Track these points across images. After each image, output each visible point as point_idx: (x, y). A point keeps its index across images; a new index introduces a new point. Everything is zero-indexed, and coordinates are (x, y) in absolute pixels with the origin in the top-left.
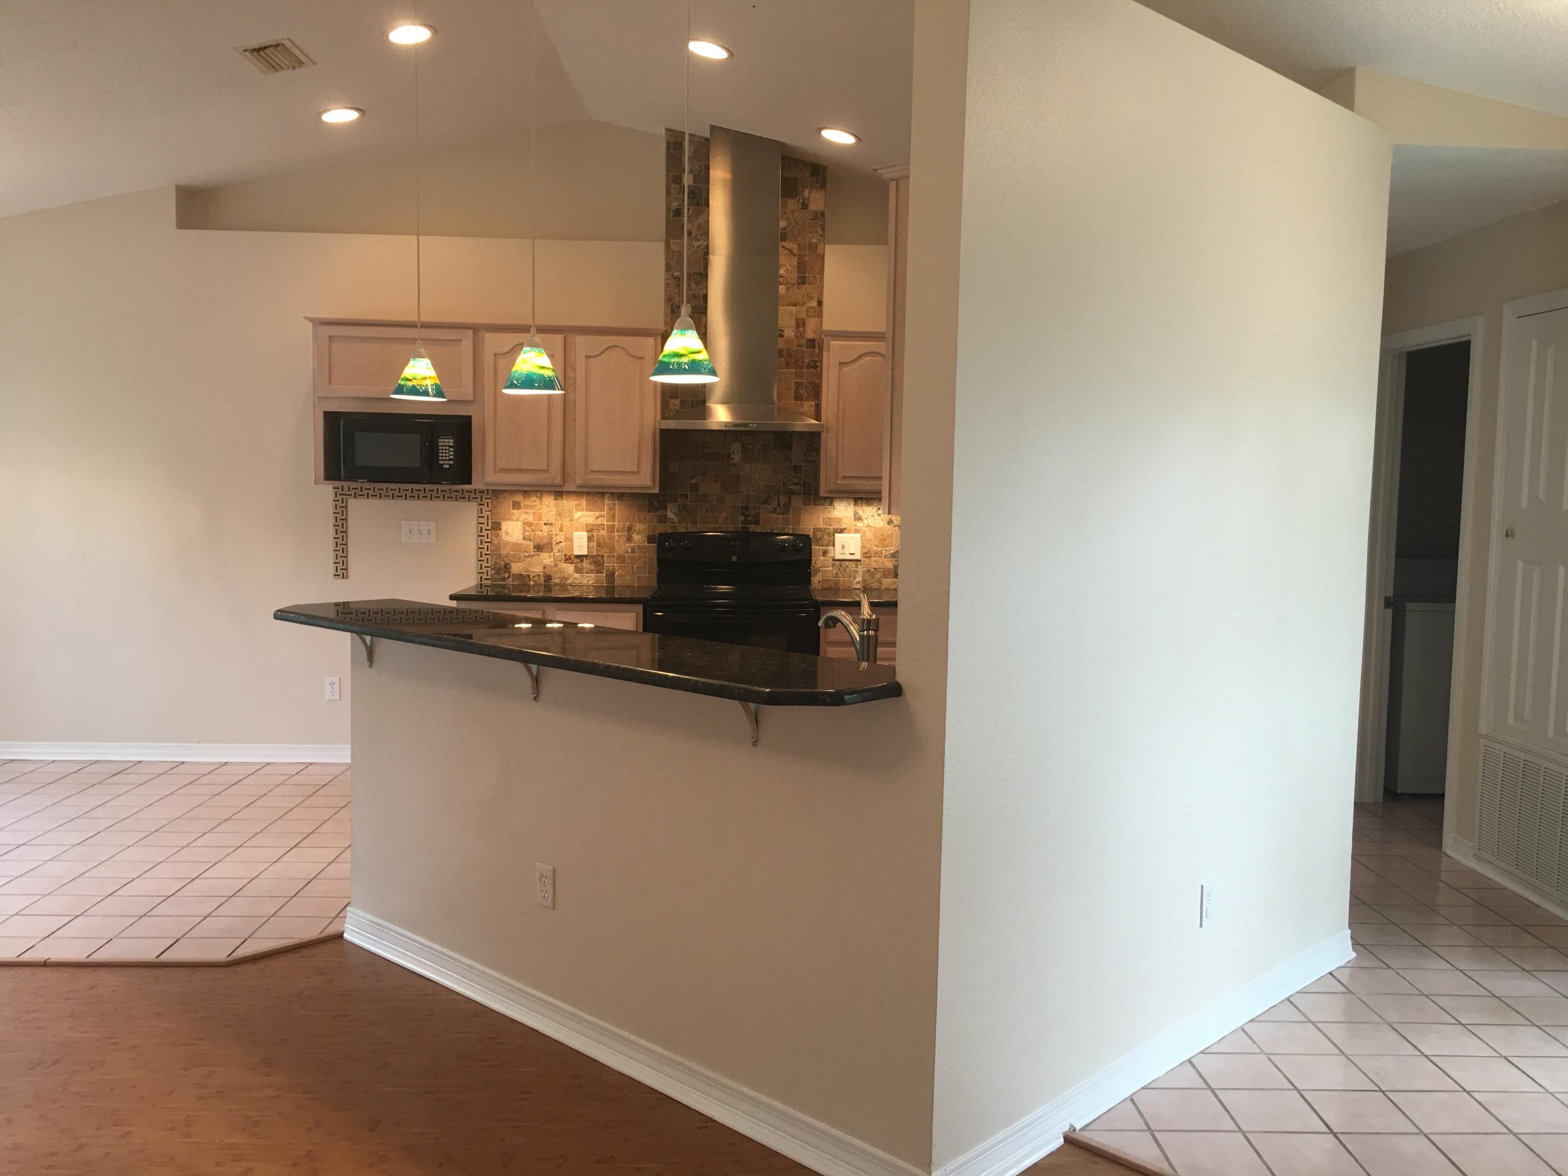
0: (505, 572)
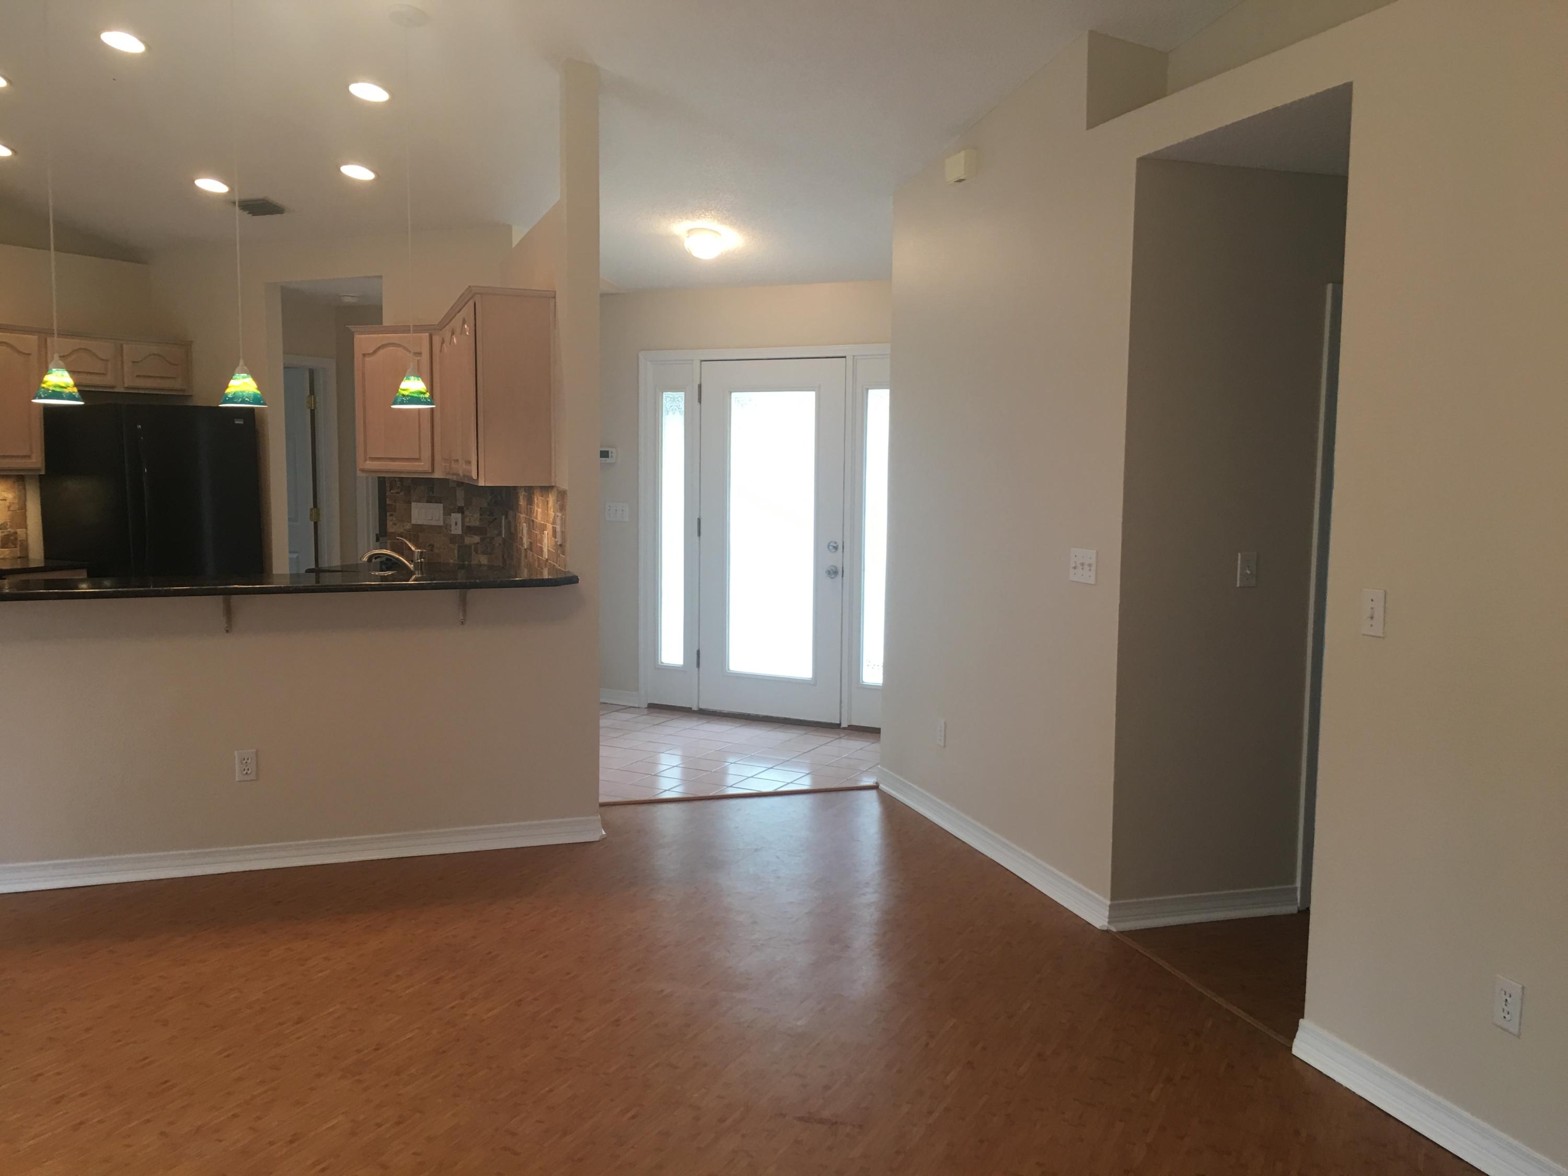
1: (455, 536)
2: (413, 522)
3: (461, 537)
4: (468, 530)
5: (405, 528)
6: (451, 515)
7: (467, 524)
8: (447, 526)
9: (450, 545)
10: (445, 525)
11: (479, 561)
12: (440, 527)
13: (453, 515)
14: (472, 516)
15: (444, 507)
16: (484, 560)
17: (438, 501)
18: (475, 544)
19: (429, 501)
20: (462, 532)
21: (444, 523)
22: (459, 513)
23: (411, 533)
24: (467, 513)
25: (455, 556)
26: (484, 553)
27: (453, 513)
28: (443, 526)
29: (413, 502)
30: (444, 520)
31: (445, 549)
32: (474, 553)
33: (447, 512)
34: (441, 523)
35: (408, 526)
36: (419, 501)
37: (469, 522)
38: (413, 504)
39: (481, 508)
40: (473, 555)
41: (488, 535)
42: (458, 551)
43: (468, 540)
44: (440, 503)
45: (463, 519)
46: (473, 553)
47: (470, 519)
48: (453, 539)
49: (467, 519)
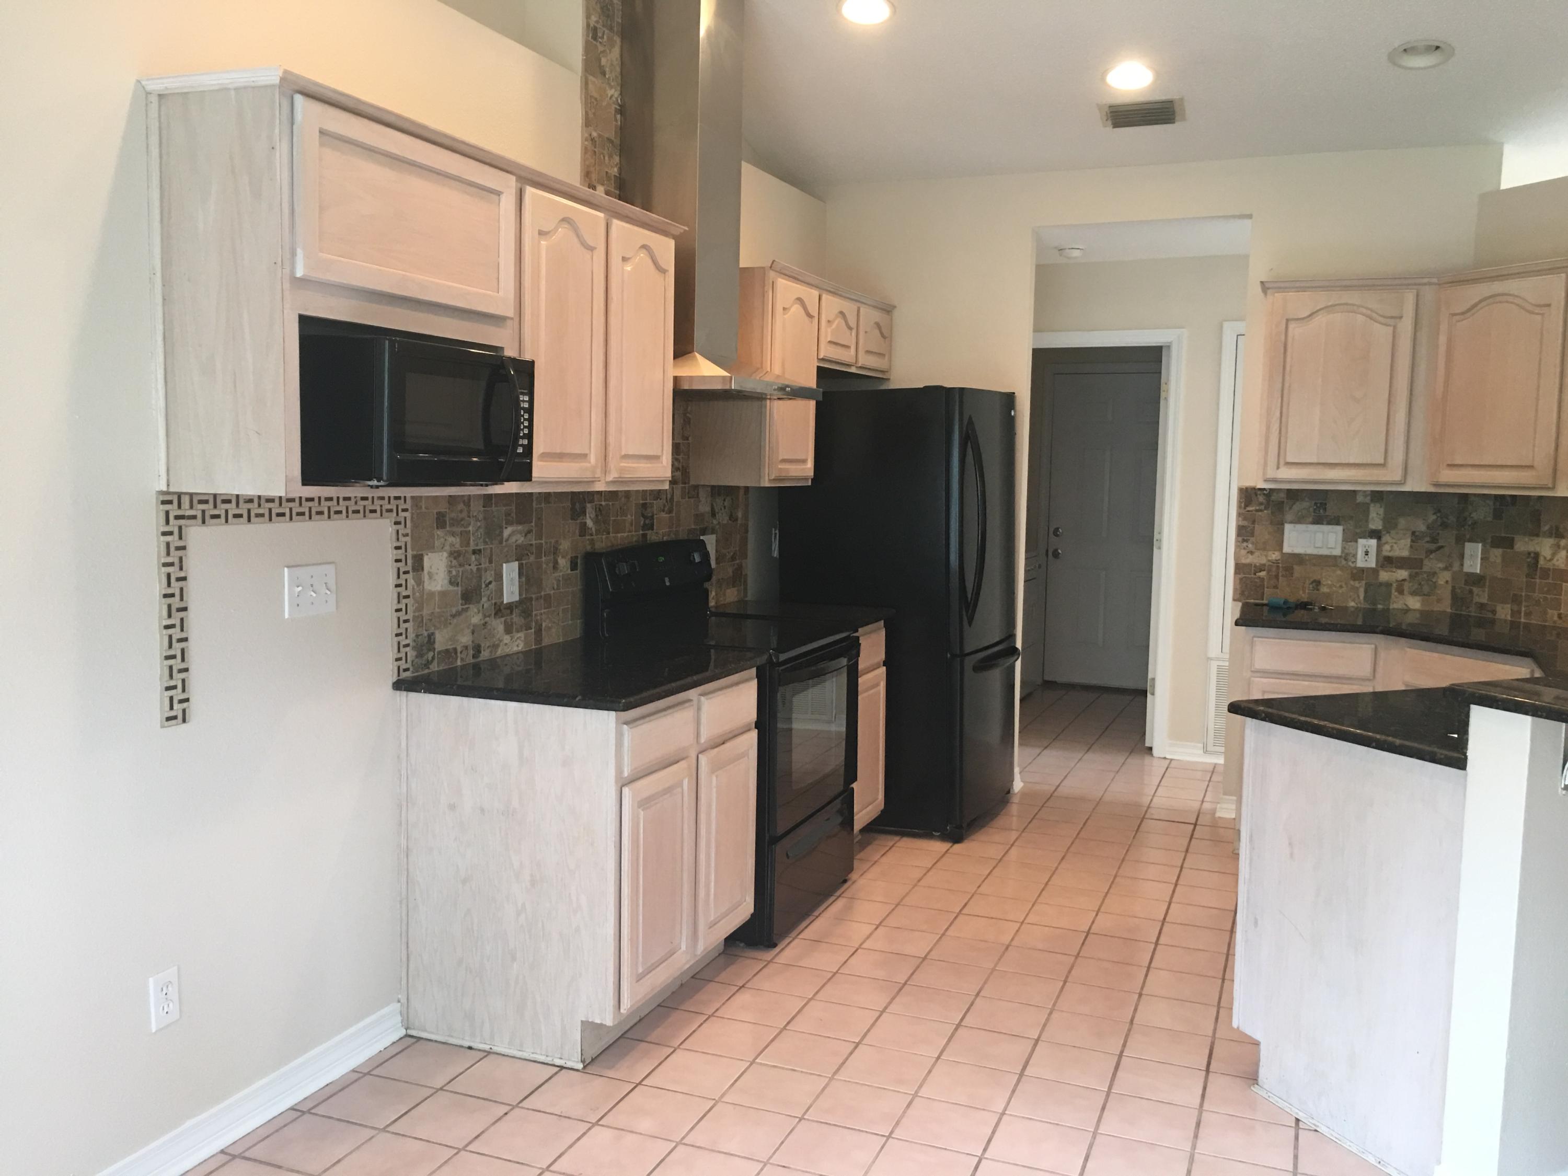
0: (429, 650)
1: (1362, 570)
2: (1287, 549)
3: (1375, 571)
4: (1387, 562)
5: (1270, 558)
6: (1356, 542)
7: (1385, 553)
8: (1347, 556)
9: (1352, 583)
10: (1343, 555)
11: (1406, 605)
12: (1335, 557)
13: (1362, 542)
14: (1395, 543)
15: (1344, 530)
16: (1415, 603)
17: (1335, 521)
18: (1397, 581)
19: (1318, 521)
20: (1376, 565)
21: (1343, 552)
22: (1371, 538)
23: (1280, 565)
24: (1386, 538)
25: (1358, 597)
26: (1414, 593)
27: (1361, 538)
28: (1340, 557)
29: (1286, 522)
30: (1343, 549)
31: (1341, 587)
32: (1396, 593)
33: (1350, 538)
34: (1337, 552)
35: (1275, 556)
36: (1299, 520)
37: (1390, 551)
38: (1288, 527)
39: (1413, 533)
40: (1393, 596)
41: (1425, 569)
42: (1366, 592)
43: (1384, 576)
44: (1338, 524)
45: (1379, 547)
46: (1394, 593)
47: (1392, 547)
48: (1359, 574)
49: (1387, 547)
